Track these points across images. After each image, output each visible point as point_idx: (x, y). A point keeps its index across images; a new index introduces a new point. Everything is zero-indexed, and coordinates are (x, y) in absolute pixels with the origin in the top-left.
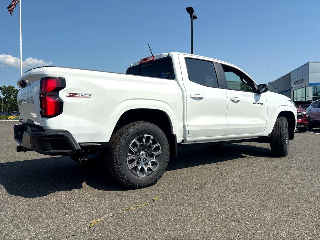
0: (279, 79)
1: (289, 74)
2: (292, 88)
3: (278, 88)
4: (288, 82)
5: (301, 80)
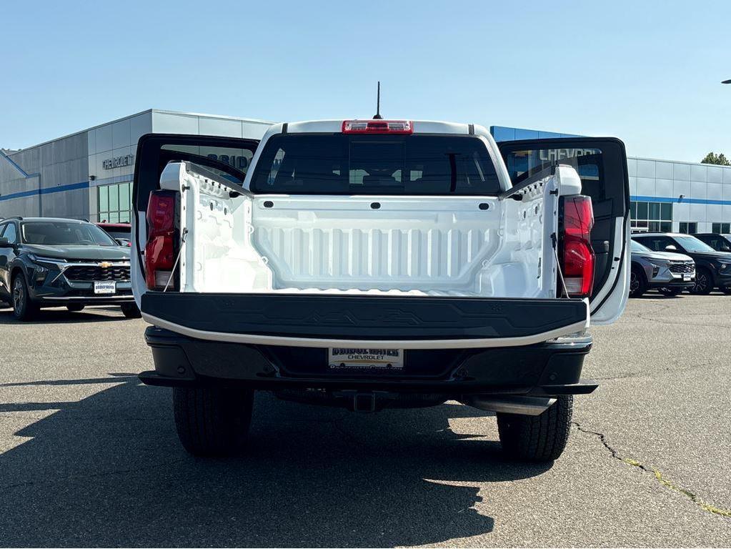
1: (83, 135)
3: (40, 175)
4: (78, 159)
5: (126, 158)
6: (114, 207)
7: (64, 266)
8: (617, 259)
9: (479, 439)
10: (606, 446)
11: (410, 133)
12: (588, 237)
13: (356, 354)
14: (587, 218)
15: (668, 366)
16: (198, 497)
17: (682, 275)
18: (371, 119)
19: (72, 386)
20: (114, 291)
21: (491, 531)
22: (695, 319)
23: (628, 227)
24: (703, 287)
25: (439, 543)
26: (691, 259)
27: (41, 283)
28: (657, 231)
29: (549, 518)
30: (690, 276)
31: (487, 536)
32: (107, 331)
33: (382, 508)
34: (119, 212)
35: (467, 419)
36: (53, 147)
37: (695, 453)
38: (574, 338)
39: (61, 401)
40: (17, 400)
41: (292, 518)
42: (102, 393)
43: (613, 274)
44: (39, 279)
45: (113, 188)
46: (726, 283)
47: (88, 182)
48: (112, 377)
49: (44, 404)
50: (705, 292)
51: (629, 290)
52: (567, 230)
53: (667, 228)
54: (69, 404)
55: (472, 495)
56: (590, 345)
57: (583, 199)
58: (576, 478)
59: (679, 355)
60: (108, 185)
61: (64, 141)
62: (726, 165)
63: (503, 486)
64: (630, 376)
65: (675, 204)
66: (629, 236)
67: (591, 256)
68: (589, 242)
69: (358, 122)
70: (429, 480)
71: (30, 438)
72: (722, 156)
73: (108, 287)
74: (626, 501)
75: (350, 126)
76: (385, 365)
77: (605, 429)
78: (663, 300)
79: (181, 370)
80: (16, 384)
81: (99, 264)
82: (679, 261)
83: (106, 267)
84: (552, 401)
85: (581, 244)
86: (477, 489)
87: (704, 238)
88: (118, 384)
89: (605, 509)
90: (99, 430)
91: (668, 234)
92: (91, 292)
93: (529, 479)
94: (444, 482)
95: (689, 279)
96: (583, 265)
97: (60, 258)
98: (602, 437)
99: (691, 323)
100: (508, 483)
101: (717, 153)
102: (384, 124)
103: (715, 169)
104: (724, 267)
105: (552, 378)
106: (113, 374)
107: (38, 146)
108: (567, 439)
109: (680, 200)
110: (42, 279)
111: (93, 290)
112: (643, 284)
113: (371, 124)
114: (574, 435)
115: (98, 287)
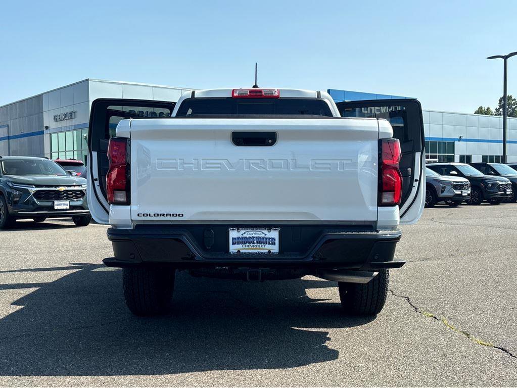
0: (10, 105)
1: (39, 98)
2: (47, 128)
3: (8, 126)
4: (36, 114)
5: (71, 113)
6: (62, 148)
7: (33, 190)
8: (416, 180)
9: (326, 301)
10: (411, 305)
11: (277, 97)
12: (398, 166)
13: (248, 244)
14: (397, 153)
15: (452, 253)
16: (142, 342)
17: (462, 192)
18: (251, 88)
19: (46, 272)
20: (68, 207)
21: (337, 358)
22: (470, 222)
23: (424, 159)
24: (476, 200)
25: (304, 366)
26: (467, 180)
27: (16, 202)
28: (444, 161)
29: (375, 350)
30: (466, 192)
31: (335, 361)
32: (64, 235)
33: (265, 345)
34: (66, 151)
35: (318, 289)
36: (17, 106)
37: (470, 308)
38: (390, 232)
39: (40, 282)
40: (9, 282)
41: (206, 353)
42: (67, 276)
43: (414, 190)
44: (15, 199)
45: (61, 135)
46: (491, 197)
47: (43, 131)
48: (72, 266)
49: (29, 284)
50: (477, 203)
51: (425, 202)
52: (384, 161)
53: (451, 159)
54: (46, 284)
55: (324, 337)
56: (400, 236)
57: (394, 141)
58: (392, 325)
59: (460, 245)
60: (58, 133)
61: (26, 102)
62: (491, 115)
63: (344, 331)
64: (426, 259)
65: (456, 143)
66: (424, 165)
67: (400, 178)
68: (399, 169)
69: (242, 90)
70: (295, 328)
71: (22, 307)
72: (488, 108)
73: (64, 205)
74: (425, 339)
75: (237, 92)
76: (267, 251)
77: (410, 294)
78: (448, 209)
79: (132, 256)
80: (7, 272)
81: (57, 189)
82: (459, 182)
83: (62, 190)
84: (376, 274)
85: (393, 170)
86: (327, 333)
87: (476, 166)
88: (78, 270)
89: (411, 344)
90: (69, 301)
91: (452, 164)
92: (52, 208)
93: (361, 326)
94: (305, 329)
95: (466, 194)
96: (395, 185)
97: (30, 184)
98: (408, 299)
99: (468, 225)
100: (347, 329)
101: (485, 107)
102: (260, 91)
103: (483, 118)
104: (490, 185)
105: (376, 257)
106: (73, 264)
107: (7, 106)
108: (385, 299)
109: (460, 139)
110: (18, 199)
111: (54, 207)
112: (434, 198)
113: (251, 91)
114: (390, 298)
115: (57, 205)
